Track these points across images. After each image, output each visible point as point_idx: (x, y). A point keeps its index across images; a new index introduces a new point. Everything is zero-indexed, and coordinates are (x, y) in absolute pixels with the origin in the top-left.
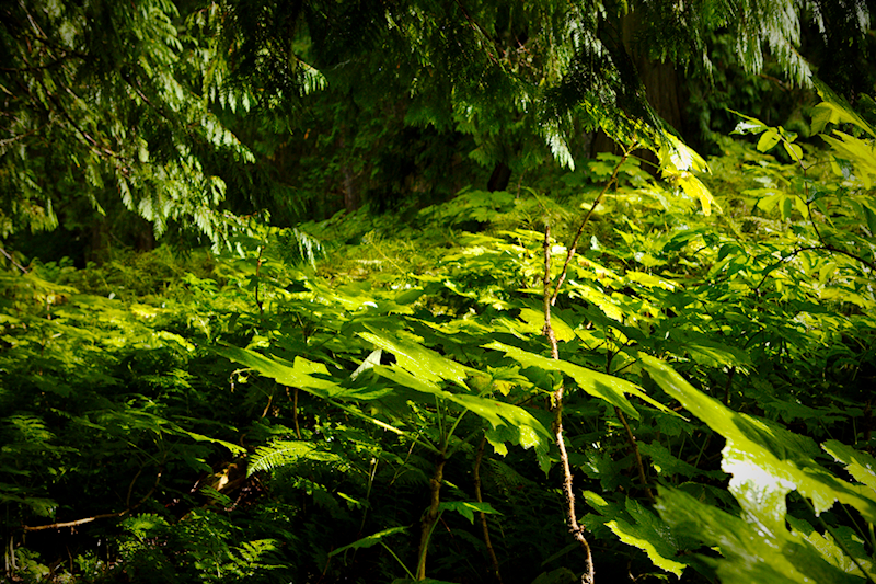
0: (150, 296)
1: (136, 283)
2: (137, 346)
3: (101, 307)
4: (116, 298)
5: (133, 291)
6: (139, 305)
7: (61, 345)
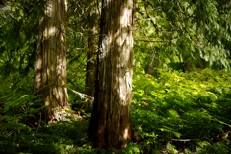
0: (204, 82)
1: (201, 78)
2: (202, 95)
3: (191, 84)
4: (195, 81)
5: (200, 80)
6: (202, 84)
7: (181, 93)
